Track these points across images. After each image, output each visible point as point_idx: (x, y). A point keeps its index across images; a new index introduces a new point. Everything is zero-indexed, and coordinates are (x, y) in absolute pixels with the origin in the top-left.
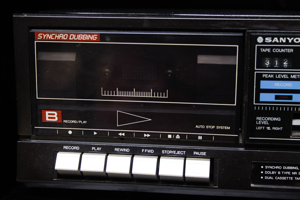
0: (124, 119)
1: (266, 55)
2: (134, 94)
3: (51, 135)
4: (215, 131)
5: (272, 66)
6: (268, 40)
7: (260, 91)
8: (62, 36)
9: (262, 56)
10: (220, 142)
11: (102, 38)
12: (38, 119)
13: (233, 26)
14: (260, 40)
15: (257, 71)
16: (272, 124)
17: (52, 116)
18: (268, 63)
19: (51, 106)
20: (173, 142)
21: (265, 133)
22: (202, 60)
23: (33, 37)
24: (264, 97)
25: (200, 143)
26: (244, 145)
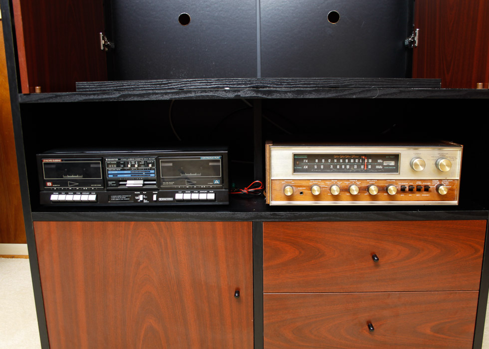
0: (70, 184)
1: (109, 164)
2: (73, 177)
3: (49, 190)
4: (97, 186)
5: (111, 167)
6: (109, 160)
7: (108, 174)
8: (50, 161)
9: (108, 164)
10: (99, 189)
11: (62, 160)
12: (46, 185)
13: (99, 156)
14: (107, 160)
15: (107, 168)
16: (113, 184)
17: (49, 184)
18: (110, 166)
19: (49, 181)
20: (85, 190)
21: (111, 186)
22: (92, 166)
23: (42, 161)
24: (110, 176)
25: (93, 190)
26: (107, 191)
